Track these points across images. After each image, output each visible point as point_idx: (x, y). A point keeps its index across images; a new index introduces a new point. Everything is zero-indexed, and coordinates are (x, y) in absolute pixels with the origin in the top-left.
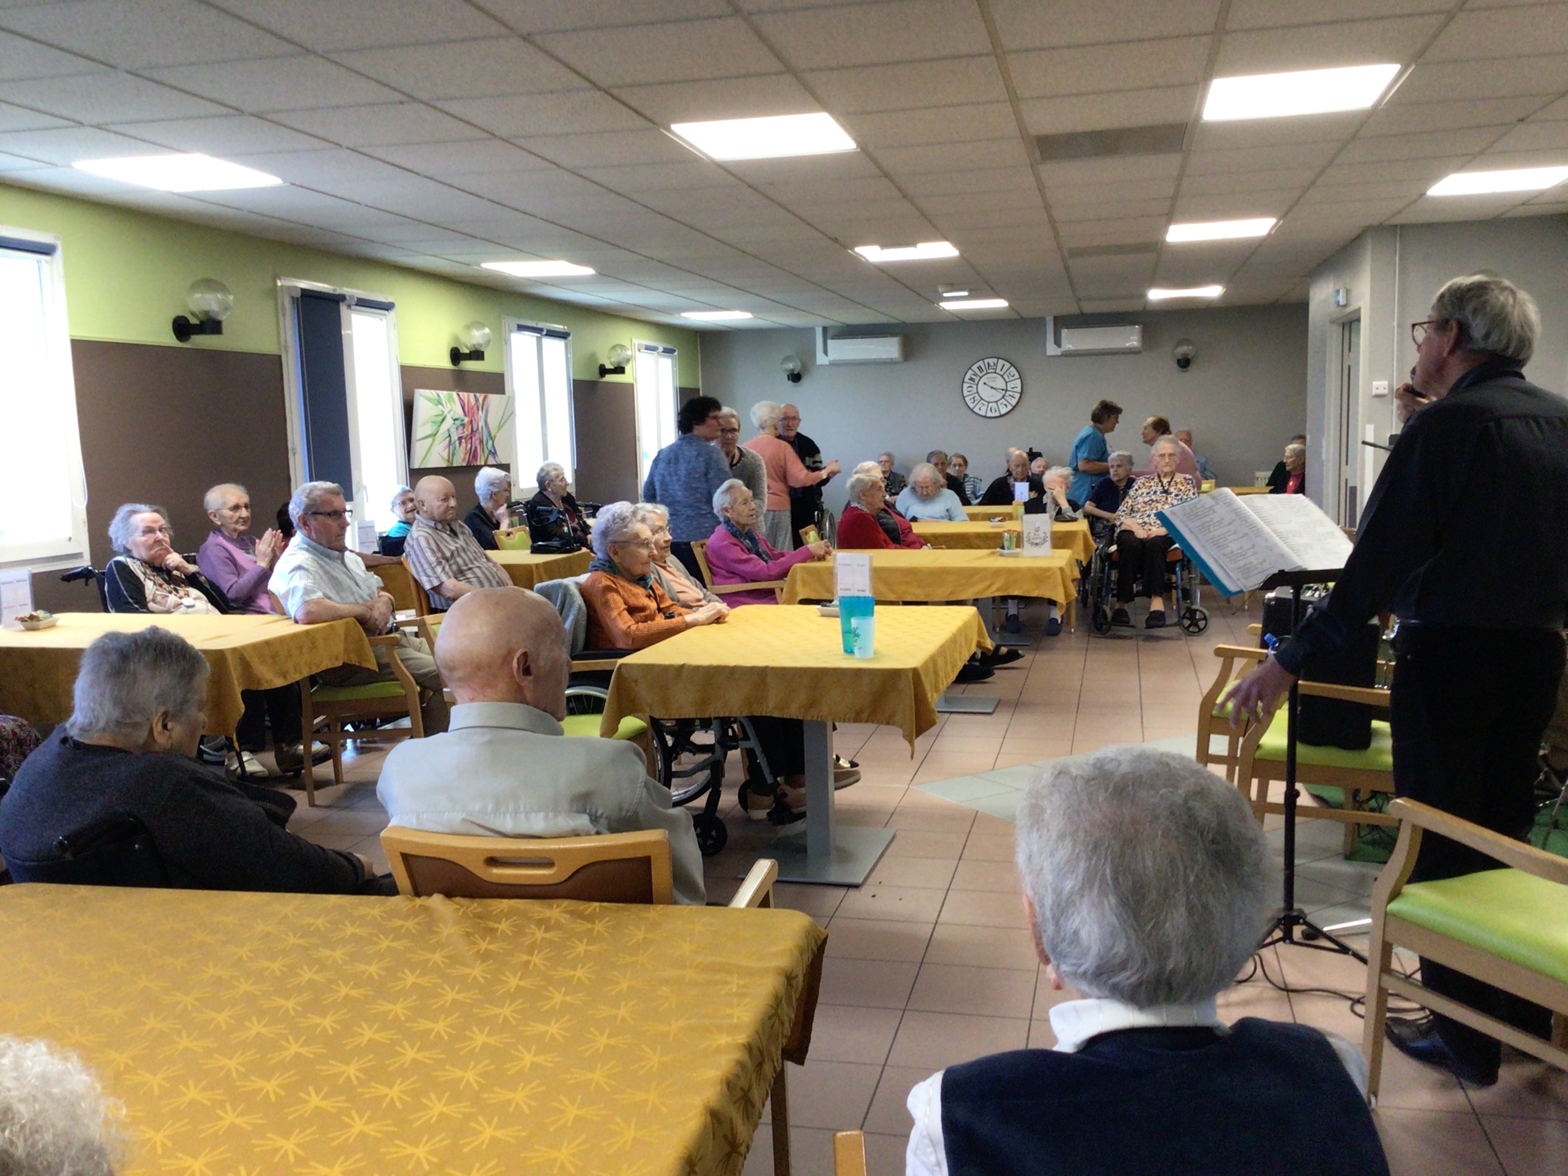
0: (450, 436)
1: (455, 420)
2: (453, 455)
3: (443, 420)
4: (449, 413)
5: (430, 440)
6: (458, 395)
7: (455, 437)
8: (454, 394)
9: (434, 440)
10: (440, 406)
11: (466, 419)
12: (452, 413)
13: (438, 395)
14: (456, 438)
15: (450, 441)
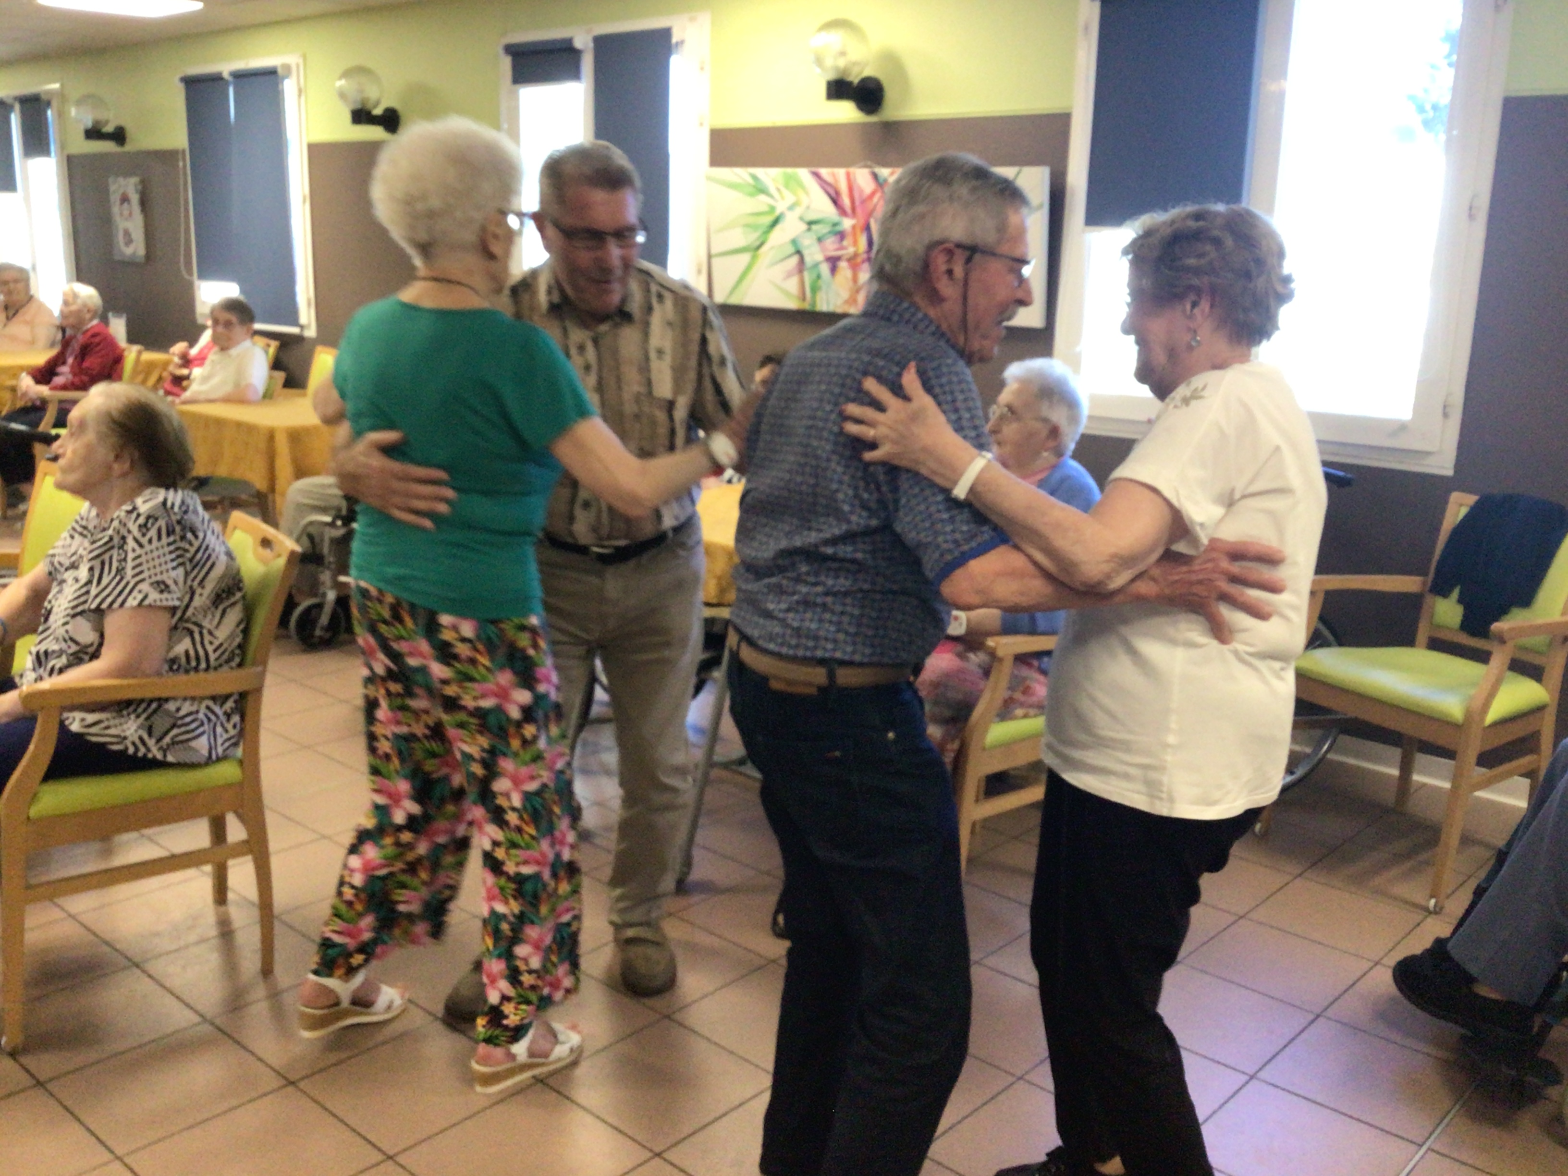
0: (799, 252)
1: (810, 223)
2: (815, 290)
3: (776, 222)
4: (791, 208)
5: (745, 258)
6: (817, 175)
7: (814, 254)
8: (803, 173)
9: (754, 258)
10: (762, 197)
11: (847, 223)
12: (798, 211)
13: (755, 177)
14: (819, 257)
15: (802, 261)
